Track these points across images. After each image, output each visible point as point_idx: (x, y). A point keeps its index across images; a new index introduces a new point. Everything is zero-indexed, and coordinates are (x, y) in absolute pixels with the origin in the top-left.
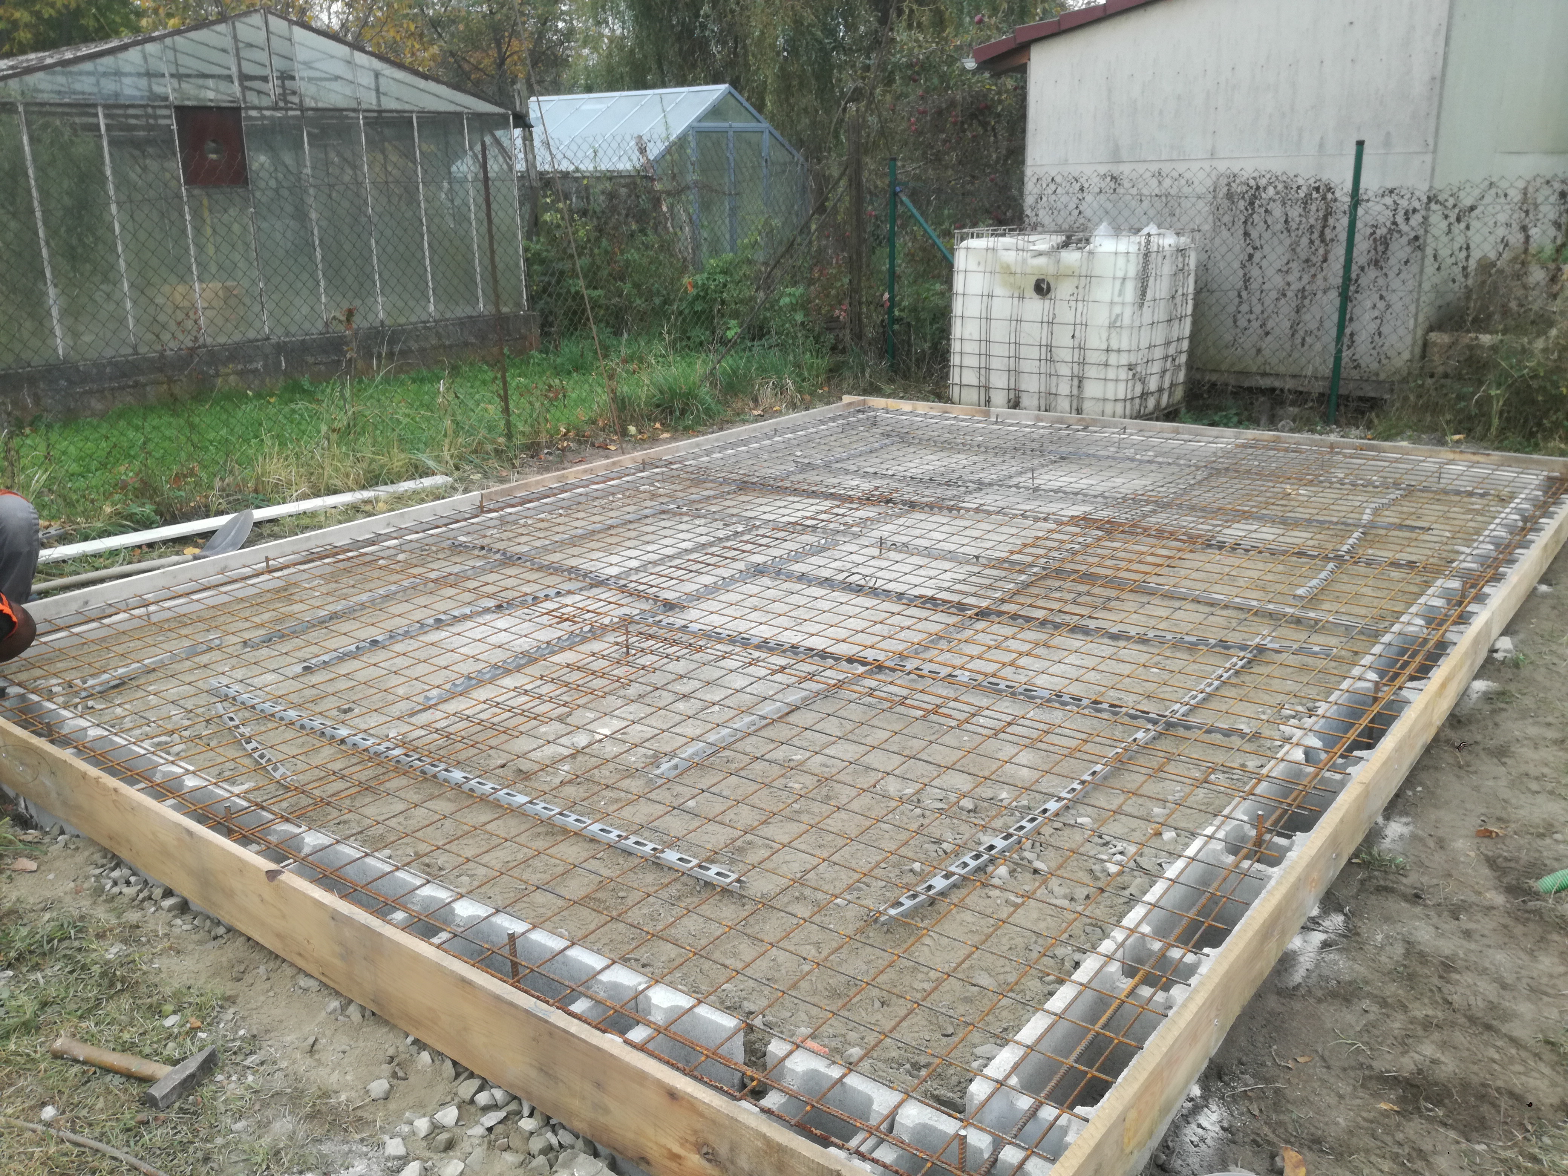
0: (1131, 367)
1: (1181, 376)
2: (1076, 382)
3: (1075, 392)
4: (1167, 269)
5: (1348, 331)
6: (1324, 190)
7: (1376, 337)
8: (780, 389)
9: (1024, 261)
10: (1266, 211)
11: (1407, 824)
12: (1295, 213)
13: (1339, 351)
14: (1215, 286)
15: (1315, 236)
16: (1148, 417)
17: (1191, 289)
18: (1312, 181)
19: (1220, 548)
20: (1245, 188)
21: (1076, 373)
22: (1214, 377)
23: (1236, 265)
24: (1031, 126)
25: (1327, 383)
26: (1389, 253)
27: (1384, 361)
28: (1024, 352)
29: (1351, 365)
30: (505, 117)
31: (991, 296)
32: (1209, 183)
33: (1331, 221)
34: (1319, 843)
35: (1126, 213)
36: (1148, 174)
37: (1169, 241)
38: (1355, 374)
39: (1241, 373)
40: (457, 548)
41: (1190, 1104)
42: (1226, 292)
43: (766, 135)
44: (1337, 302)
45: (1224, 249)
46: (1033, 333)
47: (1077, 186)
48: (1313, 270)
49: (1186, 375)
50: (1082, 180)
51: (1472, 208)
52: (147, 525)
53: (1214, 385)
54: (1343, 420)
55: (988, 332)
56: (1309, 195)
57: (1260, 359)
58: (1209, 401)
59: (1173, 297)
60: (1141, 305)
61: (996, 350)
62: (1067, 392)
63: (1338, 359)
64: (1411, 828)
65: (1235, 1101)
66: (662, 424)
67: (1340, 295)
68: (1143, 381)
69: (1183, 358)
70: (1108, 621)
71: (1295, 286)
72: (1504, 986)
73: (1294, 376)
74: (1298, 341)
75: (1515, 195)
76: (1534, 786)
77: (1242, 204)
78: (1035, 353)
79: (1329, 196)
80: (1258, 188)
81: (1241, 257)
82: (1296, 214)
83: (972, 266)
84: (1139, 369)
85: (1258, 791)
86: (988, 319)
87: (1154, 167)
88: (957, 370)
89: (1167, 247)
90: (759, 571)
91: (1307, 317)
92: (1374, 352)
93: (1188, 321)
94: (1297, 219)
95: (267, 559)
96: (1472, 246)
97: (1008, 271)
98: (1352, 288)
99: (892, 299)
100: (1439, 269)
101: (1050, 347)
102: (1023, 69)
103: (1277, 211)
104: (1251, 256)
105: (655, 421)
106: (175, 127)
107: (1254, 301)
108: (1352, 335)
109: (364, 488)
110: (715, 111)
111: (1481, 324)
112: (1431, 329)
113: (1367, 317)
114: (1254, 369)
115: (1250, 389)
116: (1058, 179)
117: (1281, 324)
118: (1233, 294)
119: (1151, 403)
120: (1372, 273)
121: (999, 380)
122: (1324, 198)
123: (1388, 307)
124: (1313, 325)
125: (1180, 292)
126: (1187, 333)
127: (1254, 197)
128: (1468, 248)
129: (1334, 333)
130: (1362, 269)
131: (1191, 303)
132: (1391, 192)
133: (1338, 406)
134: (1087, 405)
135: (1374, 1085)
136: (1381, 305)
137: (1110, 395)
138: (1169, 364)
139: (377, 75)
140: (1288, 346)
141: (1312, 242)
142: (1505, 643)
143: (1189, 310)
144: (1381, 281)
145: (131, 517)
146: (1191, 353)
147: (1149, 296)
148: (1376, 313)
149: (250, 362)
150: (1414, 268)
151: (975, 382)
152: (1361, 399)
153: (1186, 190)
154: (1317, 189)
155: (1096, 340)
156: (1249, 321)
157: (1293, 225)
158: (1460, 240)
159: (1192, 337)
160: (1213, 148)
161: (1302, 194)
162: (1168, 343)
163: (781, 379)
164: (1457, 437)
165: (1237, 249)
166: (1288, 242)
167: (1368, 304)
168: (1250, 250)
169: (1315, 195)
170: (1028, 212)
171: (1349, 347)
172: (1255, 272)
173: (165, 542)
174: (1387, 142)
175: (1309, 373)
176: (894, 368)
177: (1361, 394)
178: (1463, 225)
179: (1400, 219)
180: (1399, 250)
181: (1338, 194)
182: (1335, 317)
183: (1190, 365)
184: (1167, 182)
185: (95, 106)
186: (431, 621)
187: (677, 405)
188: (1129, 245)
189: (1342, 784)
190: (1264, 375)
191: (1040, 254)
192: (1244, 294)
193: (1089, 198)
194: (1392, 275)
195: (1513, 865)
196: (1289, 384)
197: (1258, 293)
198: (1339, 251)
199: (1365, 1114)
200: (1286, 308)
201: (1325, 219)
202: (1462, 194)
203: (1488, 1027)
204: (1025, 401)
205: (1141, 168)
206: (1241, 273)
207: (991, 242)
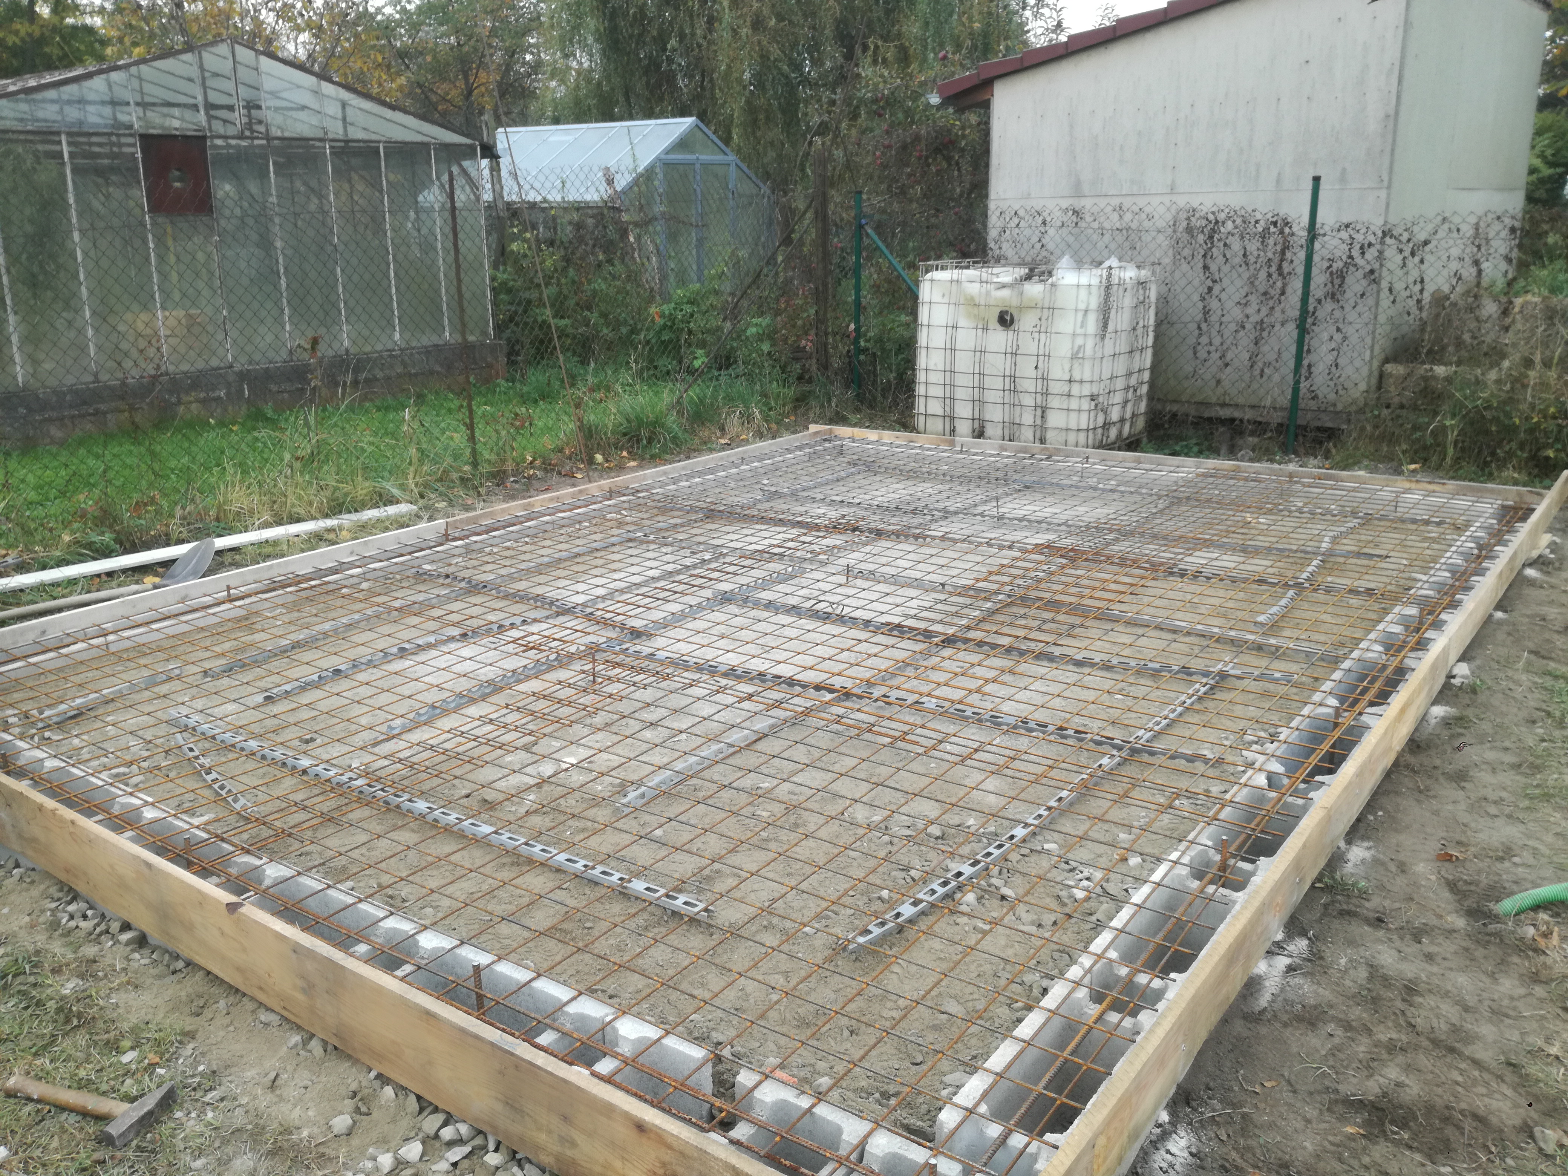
0: (1093, 397)
1: (1143, 407)
2: (1039, 412)
3: (1039, 422)
4: (1128, 301)
5: (1305, 363)
6: (1281, 224)
7: (1334, 369)
8: (747, 418)
9: (988, 293)
10: (1225, 245)
11: (1369, 848)
12: (1253, 246)
13: (1297, 383)
14: (1175, 318)
15: (1273, 269)
16: (1110, 447)
17: (1152, 322)
18: (1270, 215)
19: (1182, 576)
20: (1204, 223)
21: (1039, 403)
22: (1175, 408)
23: (1196, 297)
24: (994, 161)
25: (1285, 414)
26: (1345, 286)
27: (1341, 392)
28: (988, 382)
29: (1309, 395)
30: (472, 148)
31: (955, 327)
32: (1169, 217)
33: (1288, 255)
34: (1282, 867)
35: (1087, 246)
36: (1109, 209)
37: (1130, 274)
38: (1313, 405)
39: (1202, 403)
40: (421, 577)
41: (1158, 1130)
42: (1186, 324)
43: (733, 168)
44: (1295, 334)
45: (1183, 282)
46: (997, 364)
47: (1040, 220)
48: (1271, 303)
49: (1148, 406)
50: (1045, 214)
51: (1426, 243)
52: (106, 553)
53: (1174, 415)
54: (1302, 450)
55: (953, 362)
56: (1266, 229)
57: (1220, 391)
58: (1170, 432)
59: (1134, 329)
60: (1103, 337)
61: (960, 380)
62: (1031, 422)
63: (1296, 390)
64: (1372, 852)
65: (1203, 1126)
66: (629, 453)
67: (1298, 327)
68: (1105, 411)
69: (1145, 389)
70: (1073, 648)
71: (1254, 318)
72: (1466, 1009)
73: (1253, 407)
74: (1257, 372)
75: (1468, 231)
76: (1493, 810)
77: (1201, 238)
78: (998, 383)
79: (1287, 230)
80: (1217, 222)
81: (1201, 290)
82: (1254, 248)
83: (937, 298)
84: (1101, 399)
85: (1222, 816)
86: (953, 350)
87: (1116, 202)
88: (922, 400)
89: (1128, 280)
90: (726, 598)
91: (1265, 349)
92: (1332, 384)
93: (1149, 353)
94: (1256, 253)
95: (229, 588)
96: (1426, 279)
97: (972, 303)
98: (1310, 320)
99: (857, 330)
100: (1394, 302)
101: (1013, 378)
102: (986, 105)
103: (1236, 245)
104: (1210, 289)
105: (622, 450)
106: (139, 155)
107: (1214, 333)
108: (1309, 366)
109: (327, 516)
110: (683, 144)
111: (1436, 356)
112: (1387, 361)
113: (1324, 349)
114: (1214, 400)
115: (1210, 420)
116: (1021, 213)
117: (1240, 355)
118: (1193, 326)
119: (1113, 433)
120: (1329, 306)
121: (964, 410)
122: (1282, 232)
123: (1345, 338)
124: (1272, 357)
125: (1141, 324)
126: (1148, 364)
127: (1213, 230)
128: (1422, 281)
129: (1292, 364)
130: (1319, 301)
131: (1151, 335)
132: (1347, 226)
133: (1296, 436)
134: (1050, 435)
135: (1340, 1109)
136: (1338, 337)
137: (1073, 425)
138: (1130, 395)
139: (344, 105)
140: (1247, 377)
141: (1270, 275)
142: (1463, 669)
143: (1150, 341)
144: (1338, 314)
145: (90, 545)
146: (1152, 384)
147: (1111, 328)
148: (1333, 345)
149: (213, 390)
150: (1371, 301)
151: (941, 413)
152: (1319, 429)
153: (1146, 224)
154: (1275, 224)
155: (1058, 371)
156: (1209, 353)
157: (1252, 259)
158: (1415, 274)
159: (1154, 368)
160: (1173, 182)
161: (1260, 229)
162: (1129, 374)
163: (748, 408)
164: (1413, 466)
165: (1196, 282)
166: (1246, 275)
167: (1325, 336)
168: (1209, 283)
169: (1272, 229)
170: (992, 245)
171: (1307, 378)
172: (1214, 304)
173: (125, 571)
174: (1343, 178)
175: (1268, 403)
176: (860, 398)
177: (1319, 424)
178: (1417, 259)
179: (1356, 253)
180: (1355, 283)
181: (1295, 229)
182: (1293, 349)
183: (1151, 397)
184: (1128, 217)
185: (58, 133)
186: (395, 650)
187: (644, 433)
188: (1091, 277)
189: (1305, 809)
190: (1224, 405)
191: (1004, 286)
192: (1204, 326)
193: (1051, 232)
194: (1348, 308)
195: (1473, 888)
196: (1249, 415)
197: (1217, 326)
198: (1296, 285)
199: (1331, 1138)
200: (1245, 340)
201: (1283, 253)
202: (1416, 229)
203: (1452, 1050)
204: (989, 430)
205: (1102, 203)
206: (1200, 305)
207: (955, 274)
